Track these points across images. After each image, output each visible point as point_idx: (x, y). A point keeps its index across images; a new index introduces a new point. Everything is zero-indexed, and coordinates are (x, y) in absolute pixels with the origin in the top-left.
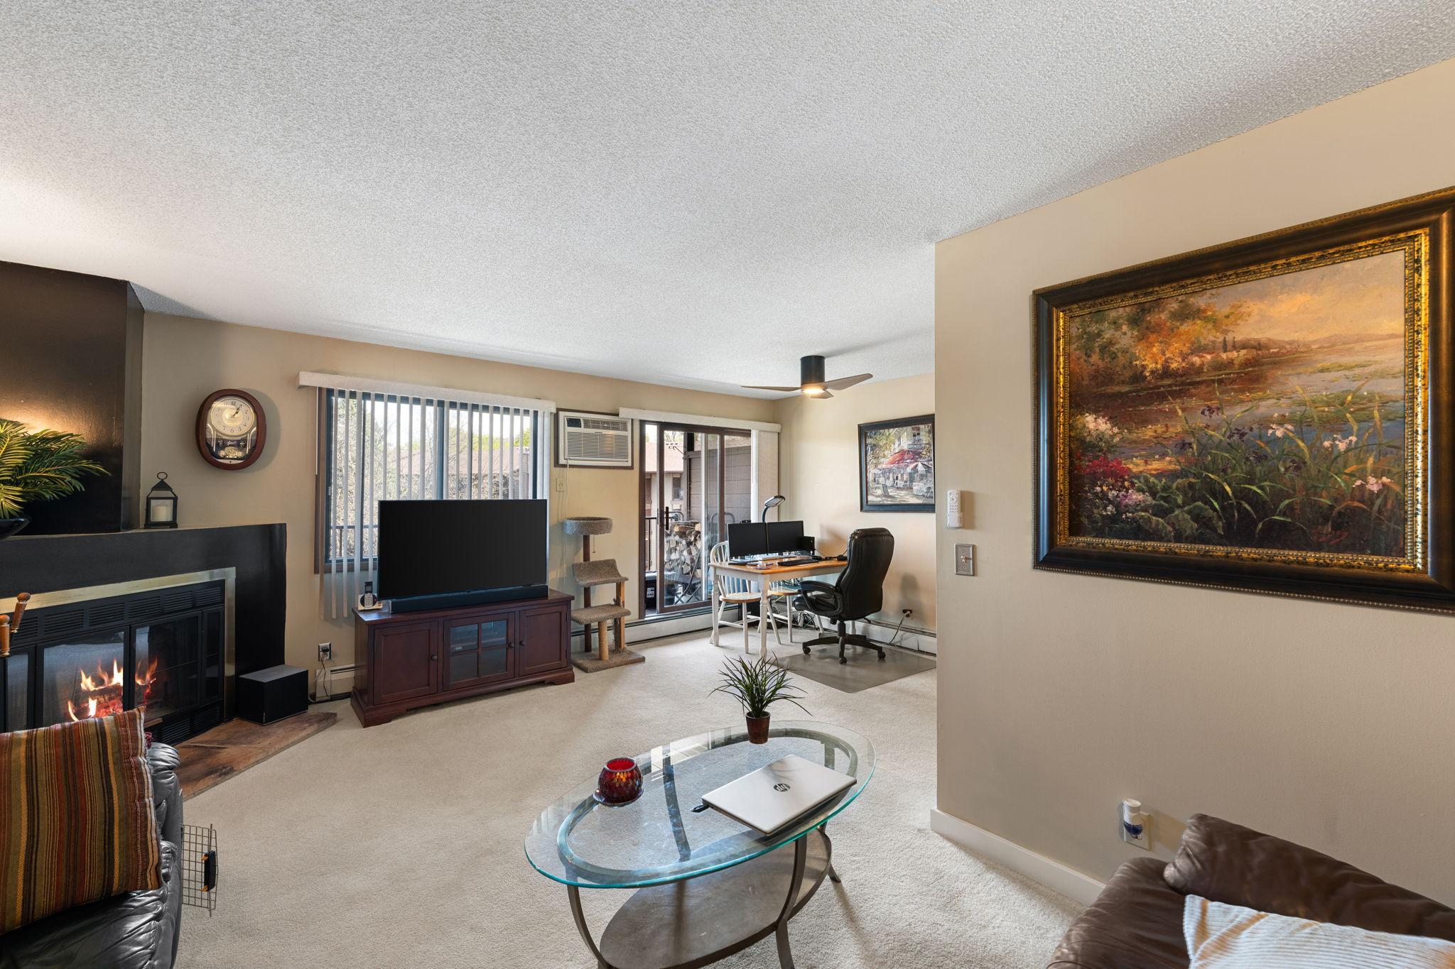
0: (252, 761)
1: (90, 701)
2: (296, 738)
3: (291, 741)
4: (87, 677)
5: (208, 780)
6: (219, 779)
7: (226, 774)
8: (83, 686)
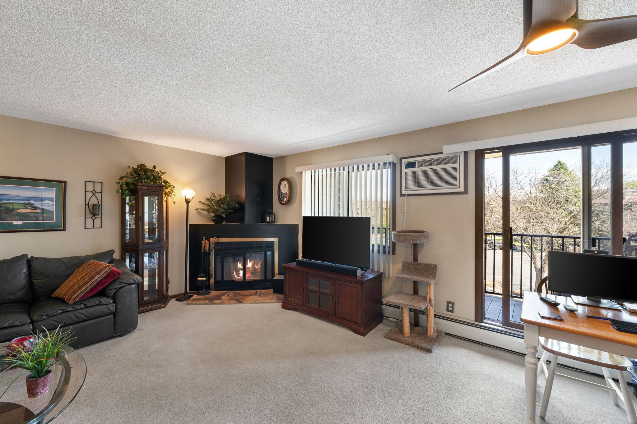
0: (249, 302)
1: (241, 271)
2: (267, 301)
3: (265, 301)
4: (240, 264)
5: (234, 302)
6: (237, 303)
7: (240, 302)
8: (238, 266)
